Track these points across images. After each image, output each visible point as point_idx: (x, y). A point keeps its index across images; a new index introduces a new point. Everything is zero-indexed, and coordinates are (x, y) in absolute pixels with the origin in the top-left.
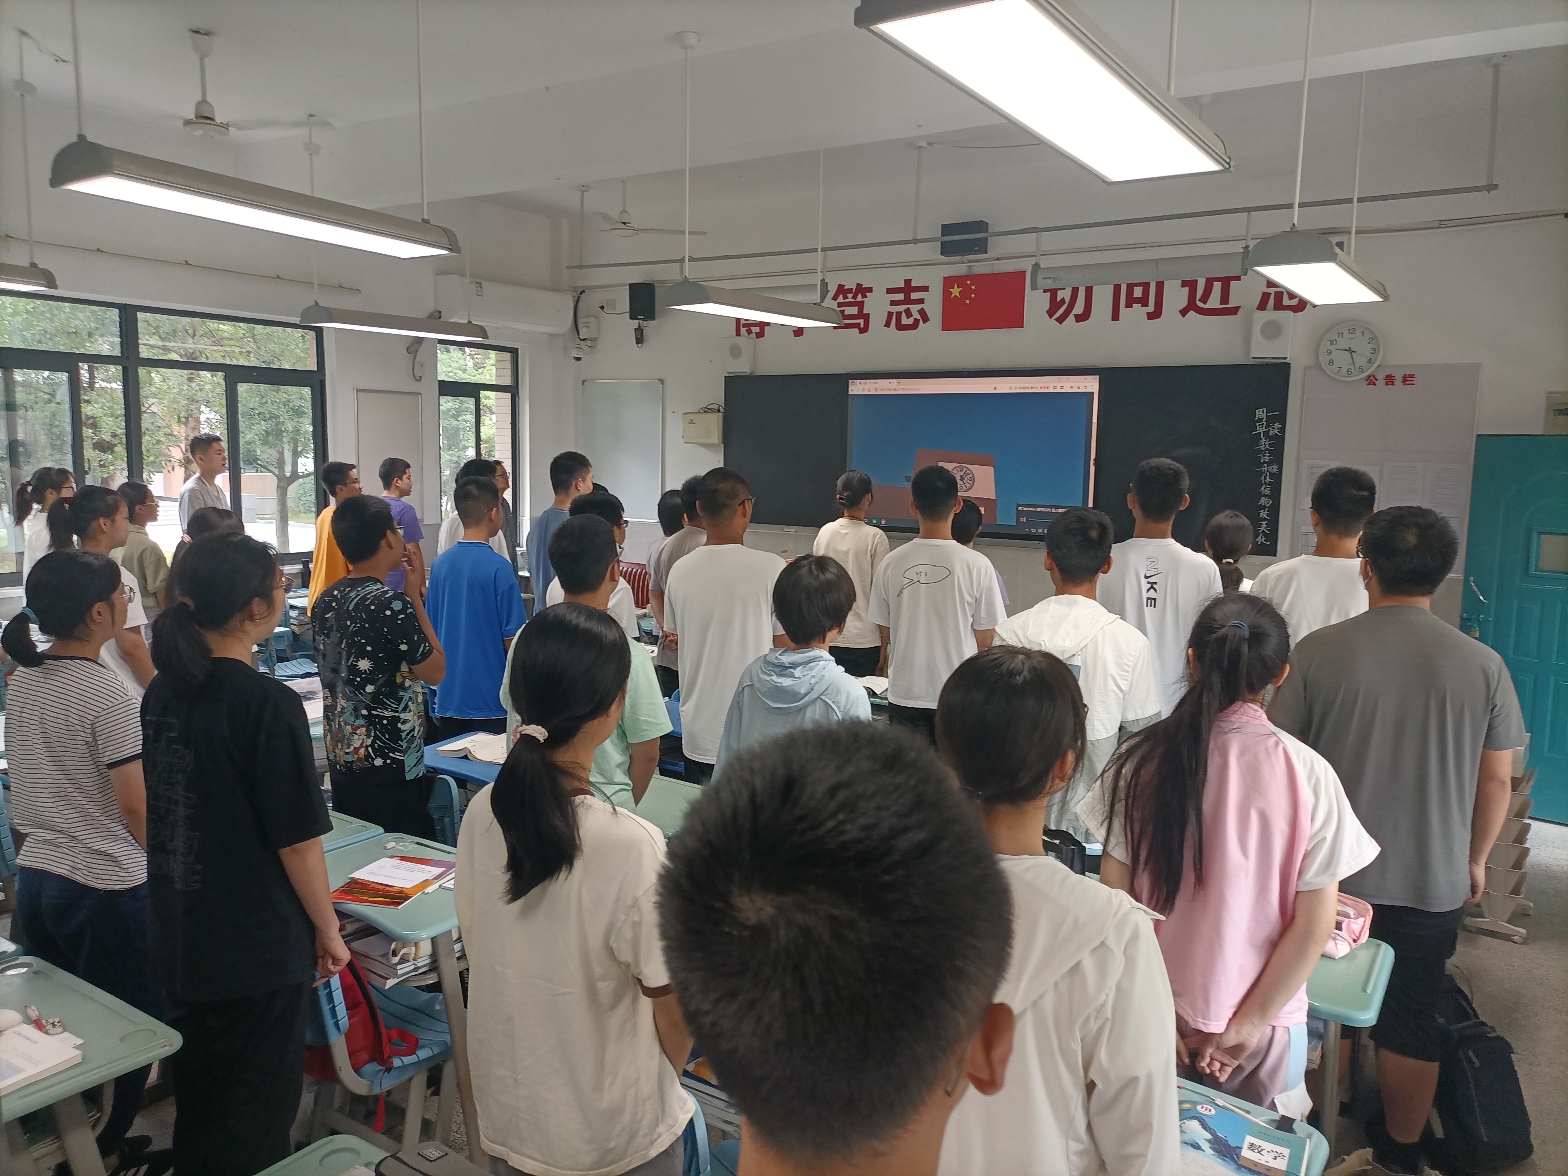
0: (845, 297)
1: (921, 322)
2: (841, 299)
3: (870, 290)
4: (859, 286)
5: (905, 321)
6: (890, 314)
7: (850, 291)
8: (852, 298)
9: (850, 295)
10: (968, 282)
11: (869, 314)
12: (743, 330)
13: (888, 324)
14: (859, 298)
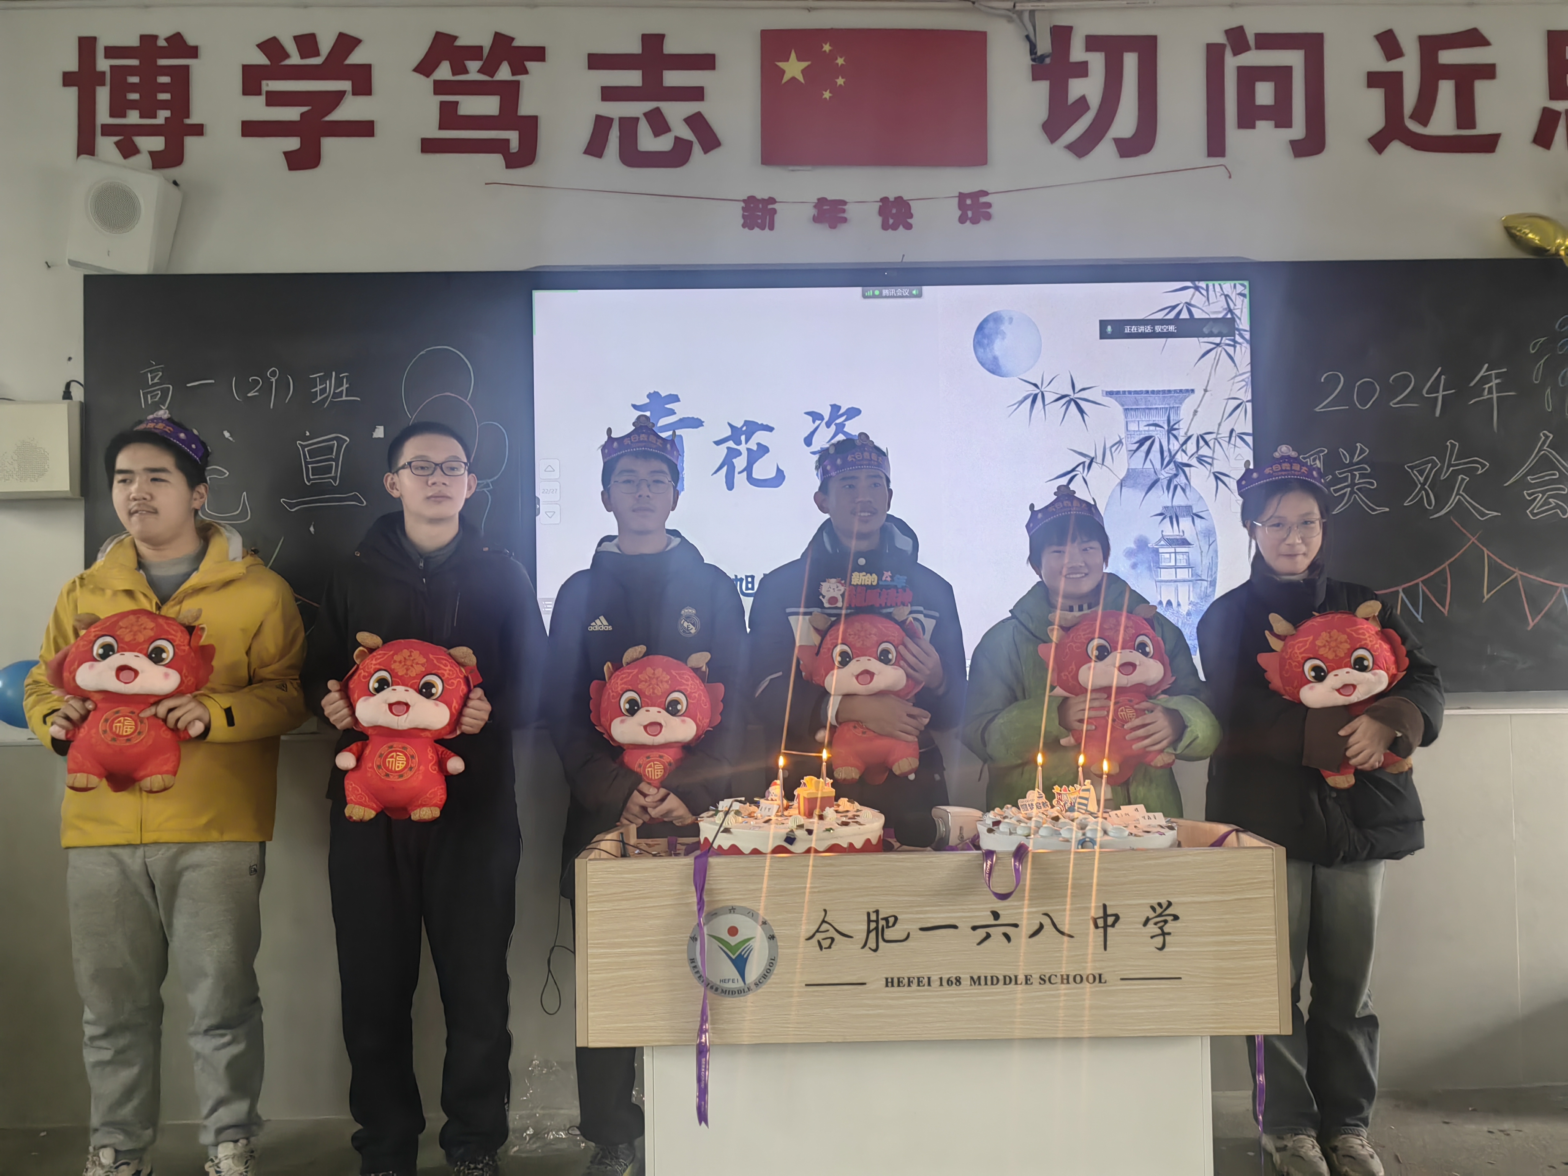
0: (459, 68)
1: (697, 149)
2: (444, 72)
3: (538, 54)
4: (502, 41)
5: (648, 142)
6: (602, 124)
7: (474, 52)
8: (479, 71)
9: (474, 66)
10: (827, 48)
11: (533, 121)
12: (106, 145)
13: (595, 148)
14: (504, 73)
